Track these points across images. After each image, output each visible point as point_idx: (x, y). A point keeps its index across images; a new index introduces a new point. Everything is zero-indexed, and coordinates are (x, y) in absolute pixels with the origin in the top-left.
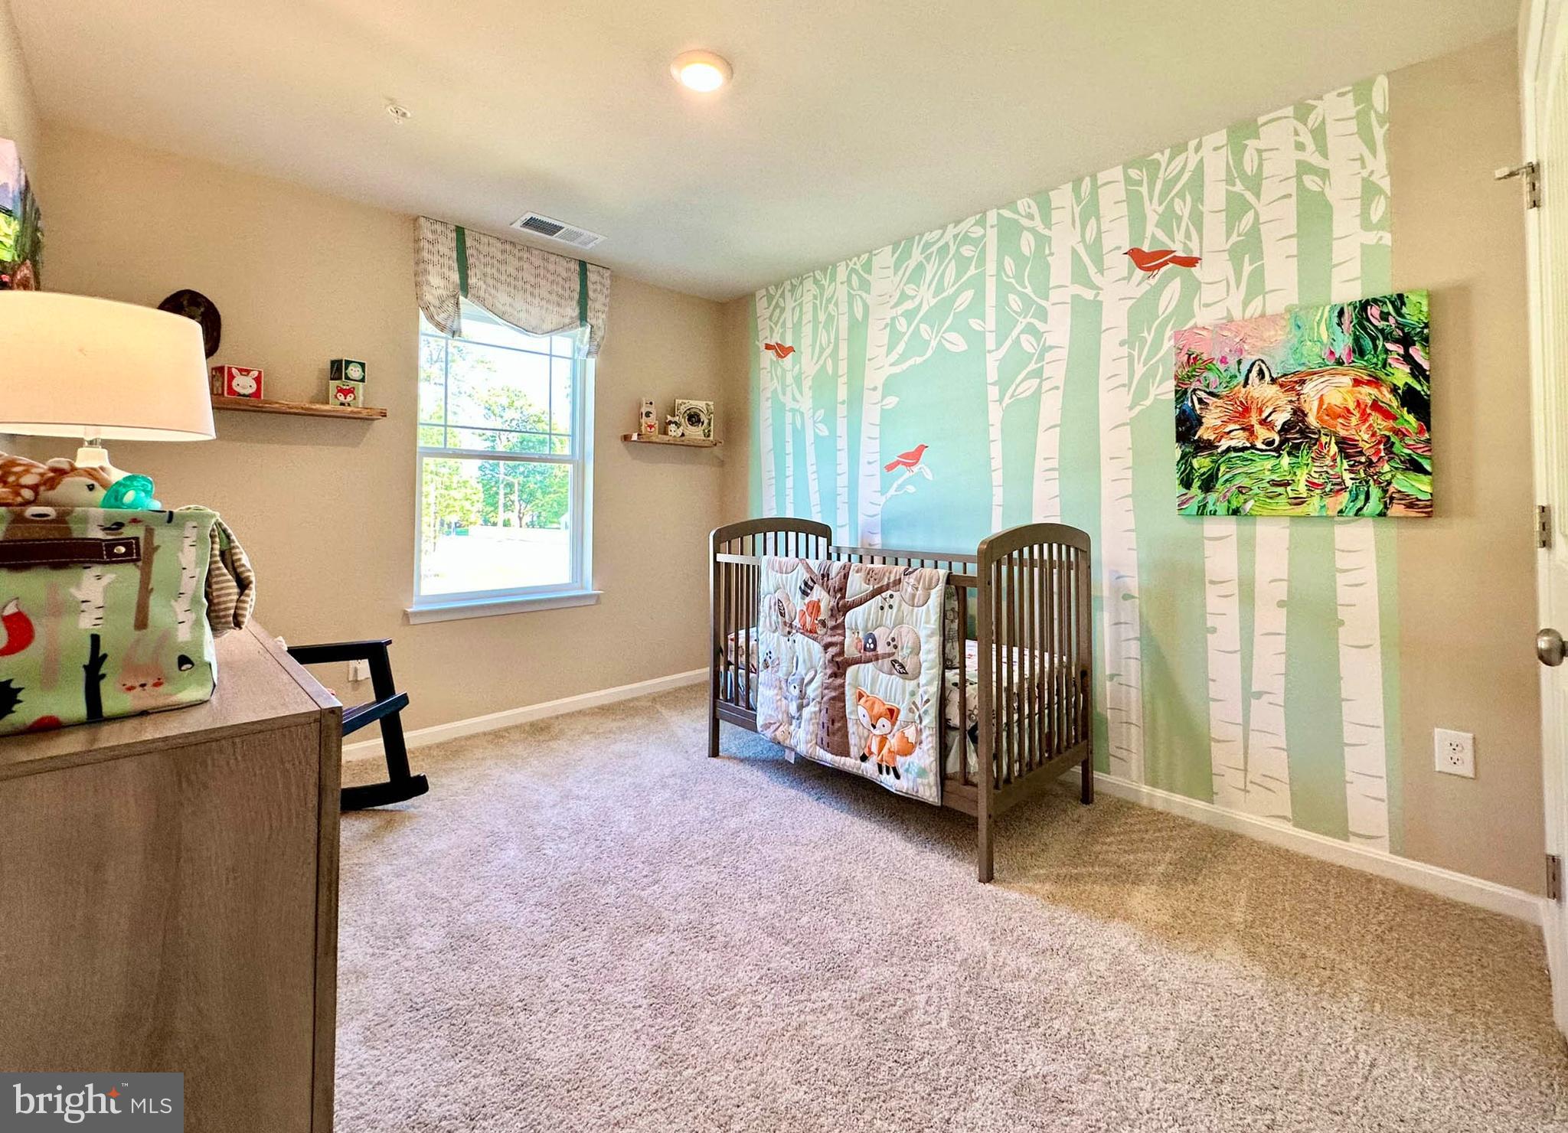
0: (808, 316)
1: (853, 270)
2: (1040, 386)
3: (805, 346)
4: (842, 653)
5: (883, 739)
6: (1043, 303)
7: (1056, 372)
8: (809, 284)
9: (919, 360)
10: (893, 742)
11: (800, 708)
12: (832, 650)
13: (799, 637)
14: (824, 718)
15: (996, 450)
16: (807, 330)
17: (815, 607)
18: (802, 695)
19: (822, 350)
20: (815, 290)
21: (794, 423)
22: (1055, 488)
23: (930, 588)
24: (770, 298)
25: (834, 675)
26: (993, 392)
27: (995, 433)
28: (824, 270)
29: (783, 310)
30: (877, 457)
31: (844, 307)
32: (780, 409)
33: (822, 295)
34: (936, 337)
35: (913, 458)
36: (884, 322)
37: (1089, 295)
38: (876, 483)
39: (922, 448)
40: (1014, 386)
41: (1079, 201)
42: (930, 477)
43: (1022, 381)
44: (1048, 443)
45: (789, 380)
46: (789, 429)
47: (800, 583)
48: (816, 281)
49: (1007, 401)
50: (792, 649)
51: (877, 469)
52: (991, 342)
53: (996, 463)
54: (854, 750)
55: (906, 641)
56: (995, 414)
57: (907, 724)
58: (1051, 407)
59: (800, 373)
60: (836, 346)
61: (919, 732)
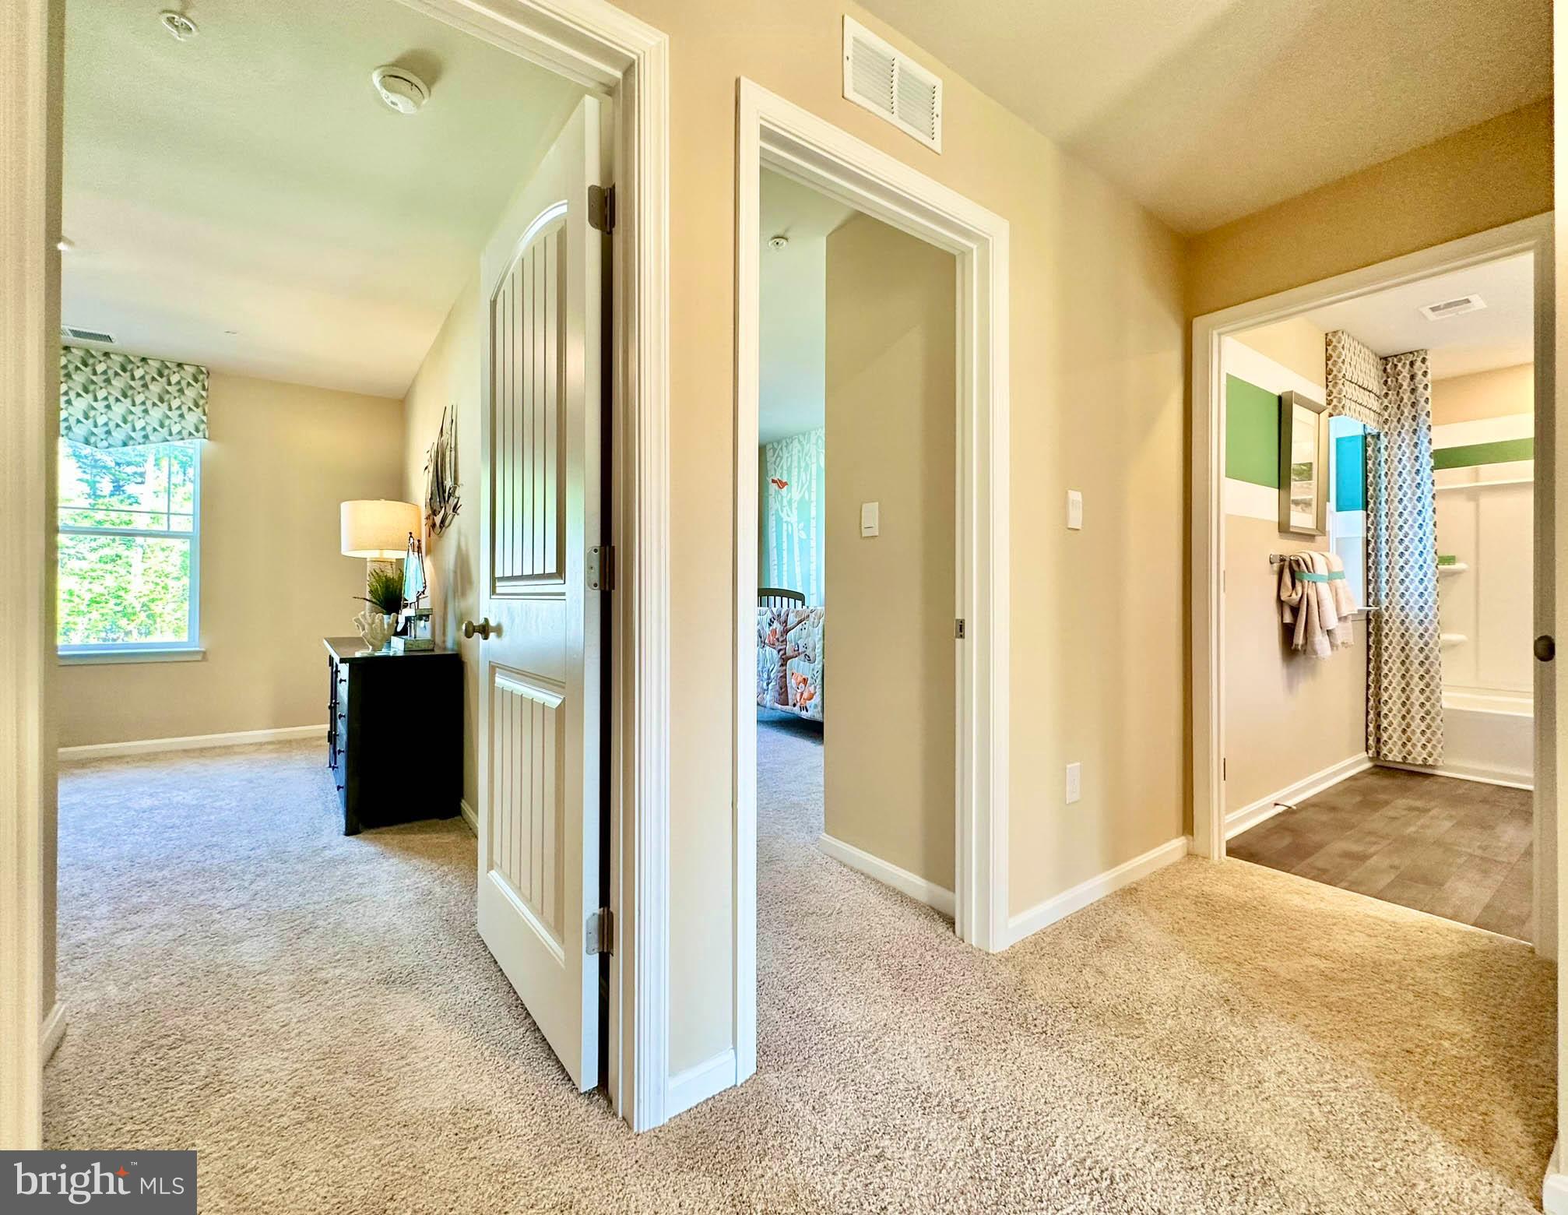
0: (795, 464)
1: (819, 437)
3: (794, 483)
4: (785, 653)
5: (802, 694)
8: (796, 442)
10: (806, 695)
11: (768, 684)
12: (781, 653)
13: (767, 648)
14: (778, 688)
16: (795, 472)
17: (774, 632)
18: (769, 678)
19: (803, 486)
20: (799, 447)
21: (787, 530)
24: (775, 450)
25: (782, 665)
28: (804, 435)
29: (782, 458)
31: (814, 460)
32: (779, 520)
33: (803, 450)
45: (785, 503)
46: (785, 534)
47: (768, 620)
48: (799, 441)
50: (765, 654)
54: (791, 702)
55: (810, 645)
57: (811, 685)
59: (791, 499)
60: (810, 482)
61: (815, 687)
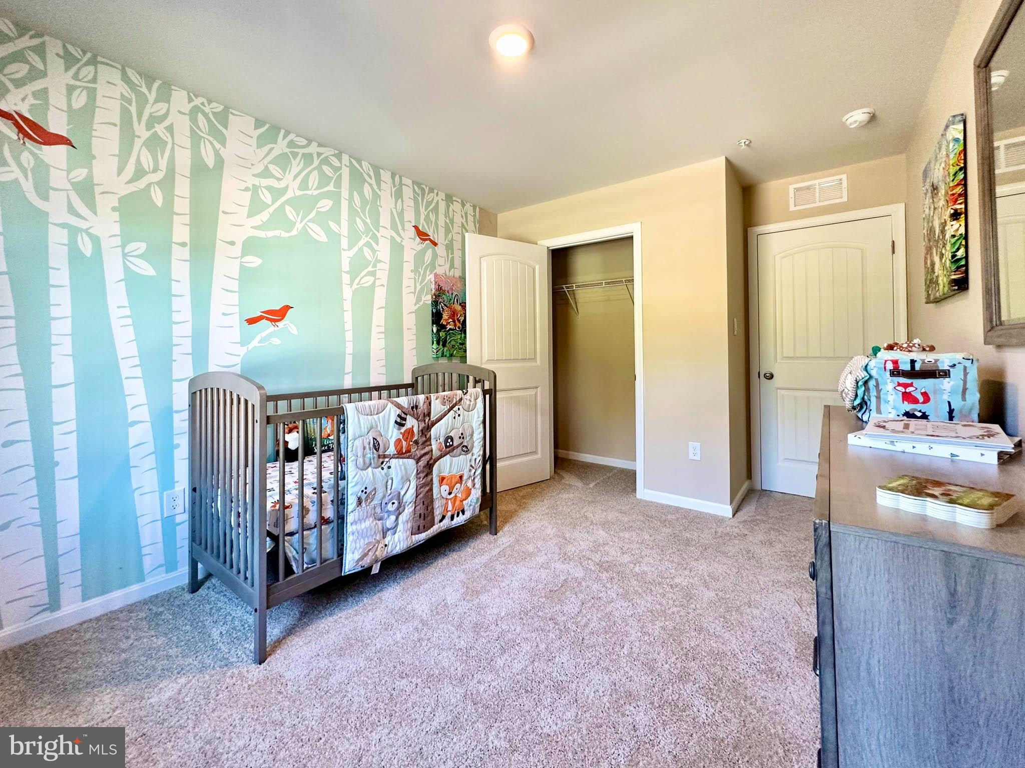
2: (374, 282)
4: (430, 457)
6: (376, 232)
7: (383, 276)
9: (285, 235)
12: (423, 460)
13: (393, 462)
15: (348, 318)
17: (409, 433)
22: (382, 343)
23: (476, 399)
25: (425, 476)
26: (346, 278)
27: (347, 306)
30: (237, 309)
34: (301, 222)
35: (278, 315)
36: (246, 185)
37: (398, 239)
38: (236, 334)
39: (286, 308)
40: (359, 278)
41: (394, 187)
42: (295, 332)
43: (365, 276)
44: (379, 317)
47: (394, 418)
49: (355, 286)
51: (236, 321)
52: (344, 243)
53: (349, 325)
54: (437, 519)
55: (468, 432)
56: (347, 293)
58: (380, 296)
